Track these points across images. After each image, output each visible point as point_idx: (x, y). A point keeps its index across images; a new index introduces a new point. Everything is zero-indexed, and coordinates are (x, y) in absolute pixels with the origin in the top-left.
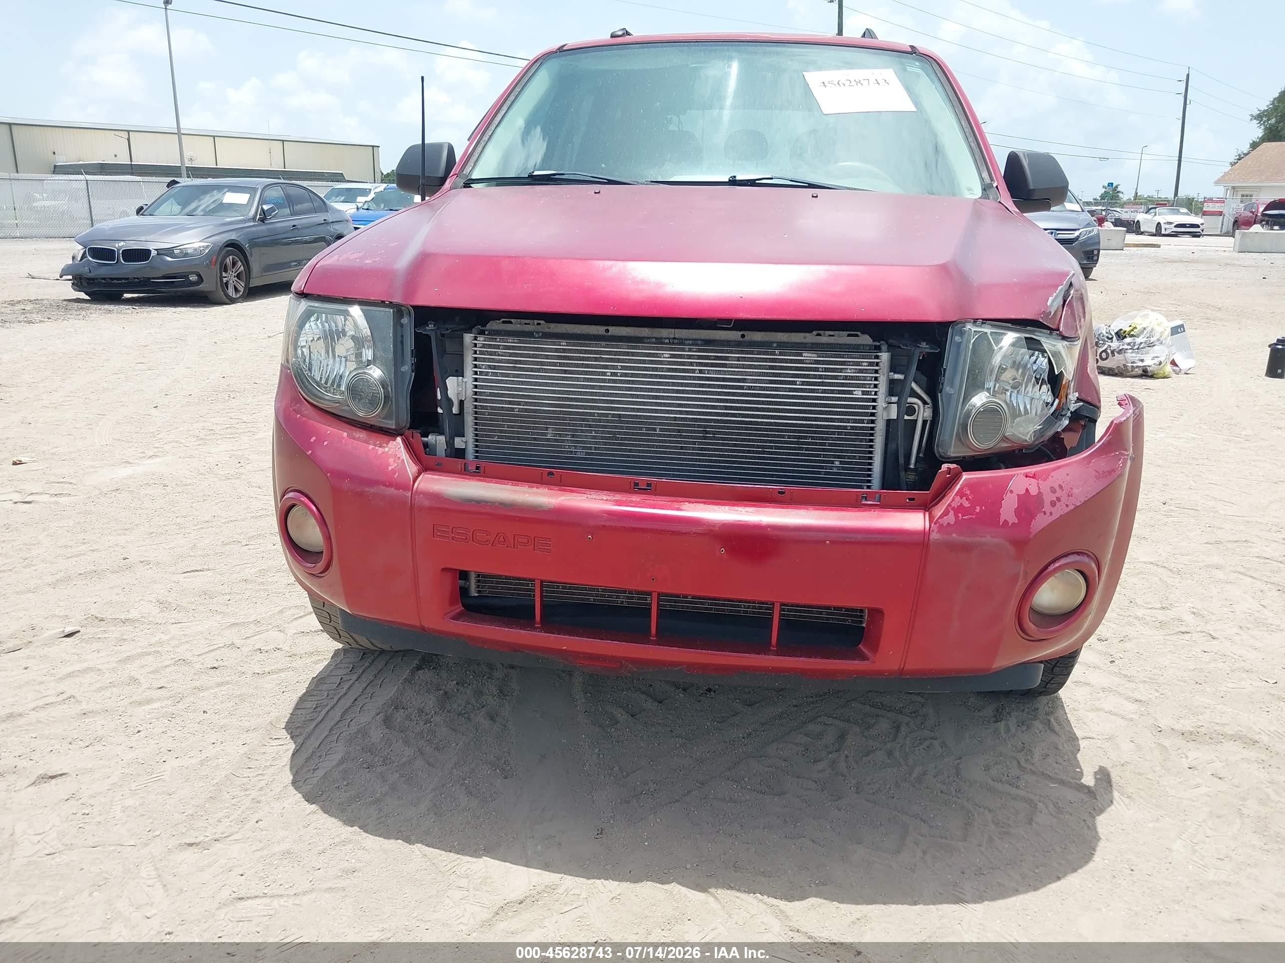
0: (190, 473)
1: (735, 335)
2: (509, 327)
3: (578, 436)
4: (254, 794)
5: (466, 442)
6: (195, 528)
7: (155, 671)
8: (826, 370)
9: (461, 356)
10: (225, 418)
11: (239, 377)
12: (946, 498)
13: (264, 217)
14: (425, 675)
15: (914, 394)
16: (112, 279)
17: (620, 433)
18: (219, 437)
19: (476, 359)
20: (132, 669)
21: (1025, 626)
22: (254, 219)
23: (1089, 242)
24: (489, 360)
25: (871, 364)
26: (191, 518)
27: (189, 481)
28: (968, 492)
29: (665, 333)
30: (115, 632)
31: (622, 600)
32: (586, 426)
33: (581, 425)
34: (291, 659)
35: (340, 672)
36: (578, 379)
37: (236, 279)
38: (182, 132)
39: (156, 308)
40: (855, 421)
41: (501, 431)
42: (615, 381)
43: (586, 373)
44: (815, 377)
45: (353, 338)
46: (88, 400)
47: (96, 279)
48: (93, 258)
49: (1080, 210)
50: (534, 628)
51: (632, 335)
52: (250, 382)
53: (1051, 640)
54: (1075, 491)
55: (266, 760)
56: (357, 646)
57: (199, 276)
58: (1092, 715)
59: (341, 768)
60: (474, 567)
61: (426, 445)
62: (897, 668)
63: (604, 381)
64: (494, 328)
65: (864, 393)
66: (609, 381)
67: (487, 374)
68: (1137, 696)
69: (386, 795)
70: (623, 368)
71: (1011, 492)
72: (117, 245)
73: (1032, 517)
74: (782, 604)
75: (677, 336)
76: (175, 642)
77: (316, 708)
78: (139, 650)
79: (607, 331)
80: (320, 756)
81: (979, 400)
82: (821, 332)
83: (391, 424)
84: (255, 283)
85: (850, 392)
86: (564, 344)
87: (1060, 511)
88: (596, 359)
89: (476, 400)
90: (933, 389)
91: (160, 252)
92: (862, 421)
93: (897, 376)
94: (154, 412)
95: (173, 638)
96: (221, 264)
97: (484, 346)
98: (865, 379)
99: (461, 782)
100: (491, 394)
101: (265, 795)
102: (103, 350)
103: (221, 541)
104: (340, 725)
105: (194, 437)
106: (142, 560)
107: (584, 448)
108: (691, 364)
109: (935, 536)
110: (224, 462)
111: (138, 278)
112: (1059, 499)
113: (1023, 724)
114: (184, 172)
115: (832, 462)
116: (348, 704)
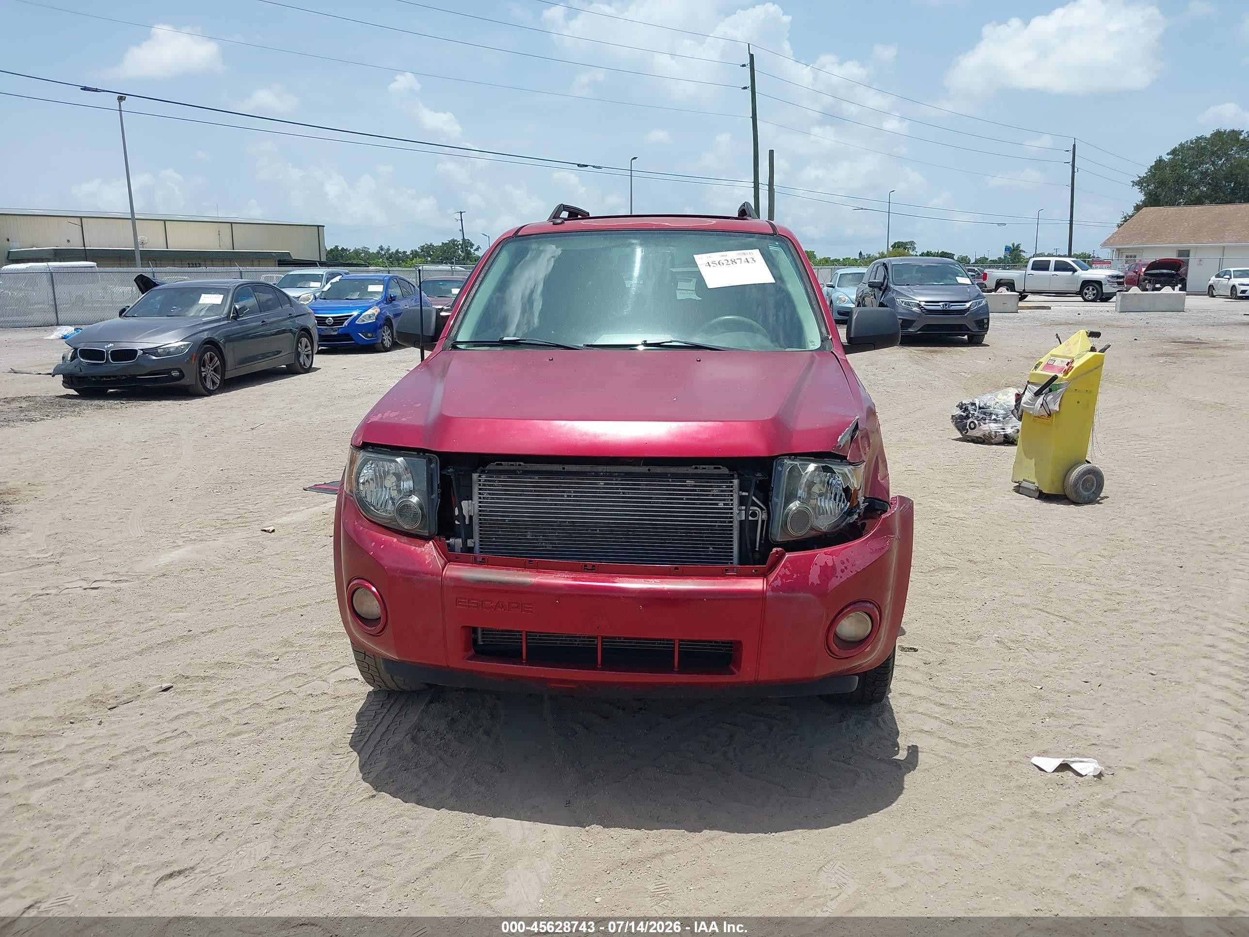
0: (218, 559)
1: (643, 469)
2: (500, 468)
3: (547, 536)
4: (331, 789)
5: (474, 542)
6: (237, 604)
7: (238, 713)
8: (701, 491)
9: (471, 487)
10: (233, 509)
11: (236, 469)
12: (776, 569)
13: (237, 315)
14: (436, 707)
15: (755, 504)
16: (102, 377)
17: (574, 533)
18: (233, 526)
19: (480, 489)
20: (220, 711)
21: (832, 649)
22: (227, 318)
23: (980, 312)
24: (489, 490)
25: (728, 487)
26: (231, 596)
27: (221, 566)
28: (789, 565)
29: (600, 469)
30: (200, 686)
31: (578, 643)
32: (552, 529)
33: (549, 529)
34: (336, 700)
35: (374, 708)
36: (546, 500)
37: (213, 372)
38: (136, 217)
39: (142, 402)
40: (720, 522)
41: (498, 535)
42: (570, 501)
43: (551, 496)
44: (694, 495)
45: (394, 474)
46: (110, 496)
47: (87, 377)
48: (83, 358)
49: (971, 283)
50: (522, 664)
51: (580, 470)
52: (246, 473)
53: (854, 657)
54: (857, 563)
55: (334, 769)
56: (386, 689)
57: (181, 372)
58: (908, 716)
59: (387, 770)
60: (479, 625)
61: (449, 545)
62: (753, 679)
63: (563, 500)
64: (491, 469)
65: (724, 504)
66: (567, 500)
67: (488, 498)
68: (943, 701)
69: (421, 786)
70: (575, 492)
71: (816, 564)
72: (106, 347)
73: (829, 579)
74: (680, 641)
75: (608, 471)
76: (246, 692)
77: (361, 733)
78: (222, 699)
79: (564, 468)
80: (371, 764)
81: (794, 505)
82: (698, 466)
83: (426, 533)
84: (229, 375)
85: (717, 504)
86: (536, 479)
87: (847, 575)
88: (557, 487)
89: (480, 515)
90: (766, 500)
91: (145, 351)
92: (725, 522)
93: (744, 494)
94: (173, 506)
95: (244, 689)
96: (200, 360)
97: (485, 481)
98: (725, 496)
99: (472, 776)
100: (490, 511)
101: (338, 790)
102: (109, 447)
103: (260, 614)
104: (381, 743)
105: (212, 526)
106: (203, 631)
107: (551, 543)
108: (617, 489)
109: (769, 594)
110: (244, 548)
111: (125, 376)
112: (846, 568)
113: (859, 723)
114: (138, 256)
115: (708, 548)
116: (384, 729)
